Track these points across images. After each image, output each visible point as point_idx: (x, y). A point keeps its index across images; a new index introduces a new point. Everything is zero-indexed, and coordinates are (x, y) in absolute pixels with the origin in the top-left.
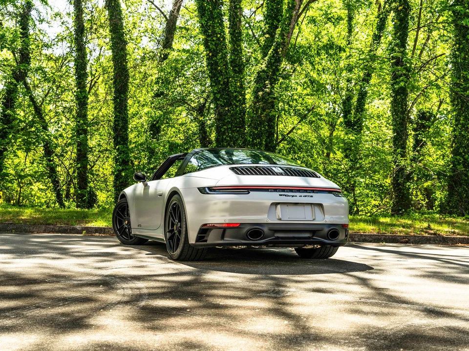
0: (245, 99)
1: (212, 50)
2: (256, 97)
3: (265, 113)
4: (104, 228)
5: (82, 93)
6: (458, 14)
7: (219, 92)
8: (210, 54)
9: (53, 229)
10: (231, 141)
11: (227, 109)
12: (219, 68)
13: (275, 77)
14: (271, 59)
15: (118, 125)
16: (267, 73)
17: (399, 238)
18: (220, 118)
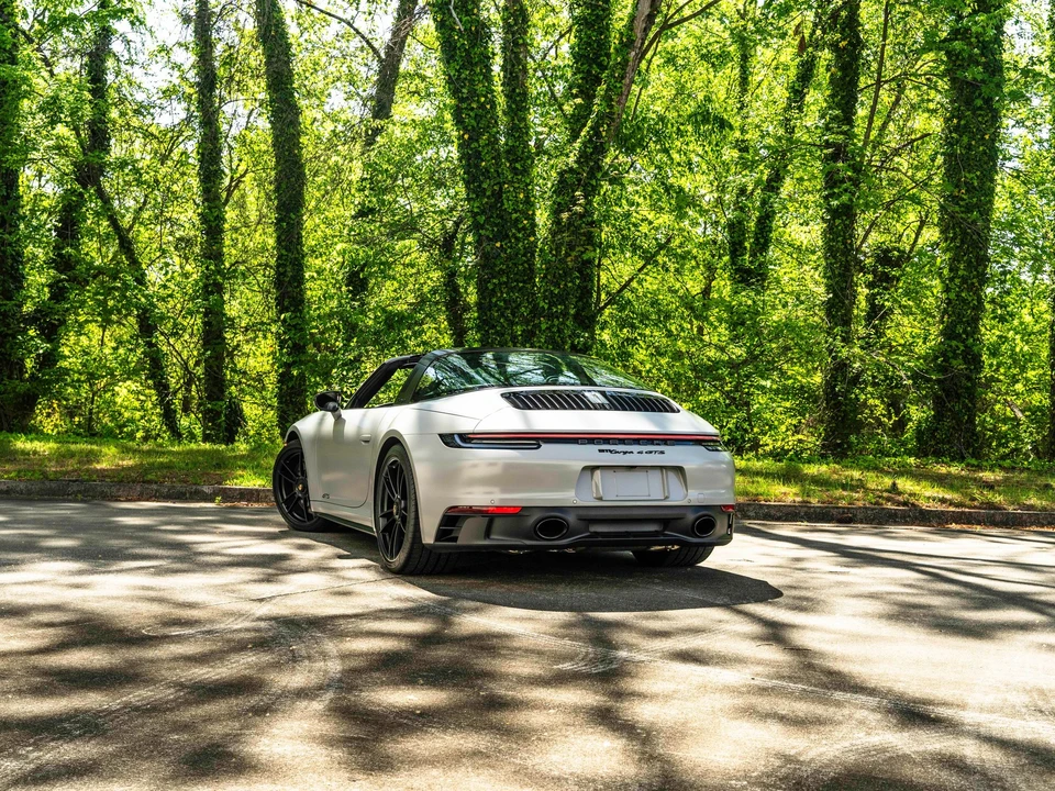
0: (534, 225)
1: (470, 128)
2: (557, 222)
3: (574, 254)
4: (257, 490)
5: (213, 210)
6: (957, 58)
7: (483, 212)
8: (466, 137)
9: (157, 491)
10: (507, 308)
11: (498, 245)
12: (484, 164)
13: (594, 182)
14: (586, 147)
15: (284, 274)
16: (579, 173)
17: (835, 512)
18: (487, 261)
